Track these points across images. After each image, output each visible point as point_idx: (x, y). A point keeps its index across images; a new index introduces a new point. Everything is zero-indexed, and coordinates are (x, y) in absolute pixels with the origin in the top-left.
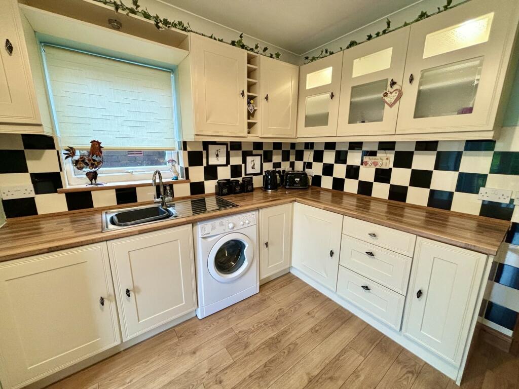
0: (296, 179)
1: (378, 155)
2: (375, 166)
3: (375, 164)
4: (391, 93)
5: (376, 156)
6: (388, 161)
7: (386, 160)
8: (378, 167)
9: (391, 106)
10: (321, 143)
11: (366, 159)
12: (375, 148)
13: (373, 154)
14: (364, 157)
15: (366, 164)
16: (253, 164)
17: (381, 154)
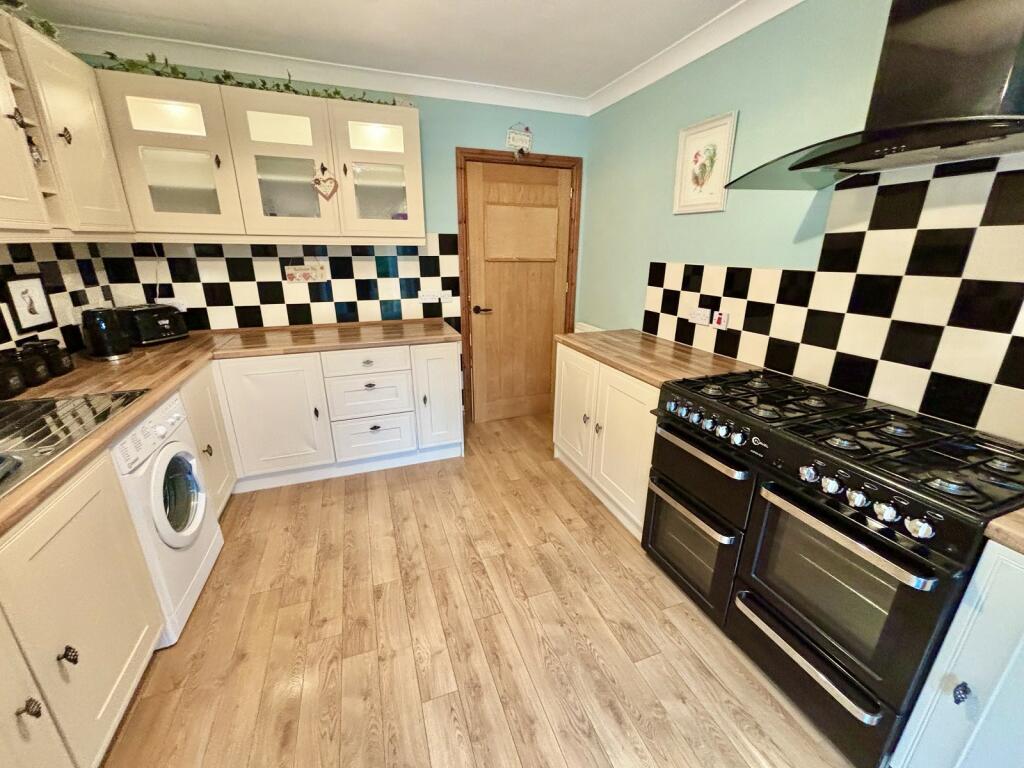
0: (162, 322)
1: (305, 263)
2: (307, 279)
3: (306, 276)
4: (324, 181)
5: (303, 264)
6: (322, 271)
7: (320, 270)
8: (311, 281)
9: (328, 198)
10: (187, 245)
11: (289, 270)
12: (300, 254)
13: (299, 262)
14: (286, 267)
15: (292, 277)
16: (28, 300)
17: (309, 262)
